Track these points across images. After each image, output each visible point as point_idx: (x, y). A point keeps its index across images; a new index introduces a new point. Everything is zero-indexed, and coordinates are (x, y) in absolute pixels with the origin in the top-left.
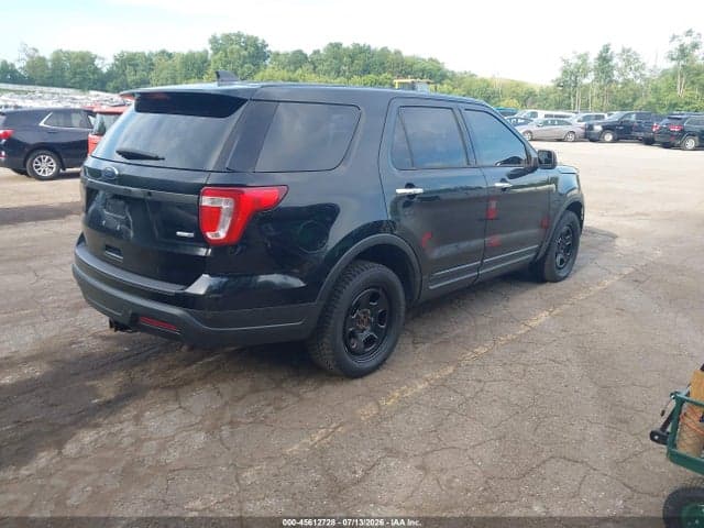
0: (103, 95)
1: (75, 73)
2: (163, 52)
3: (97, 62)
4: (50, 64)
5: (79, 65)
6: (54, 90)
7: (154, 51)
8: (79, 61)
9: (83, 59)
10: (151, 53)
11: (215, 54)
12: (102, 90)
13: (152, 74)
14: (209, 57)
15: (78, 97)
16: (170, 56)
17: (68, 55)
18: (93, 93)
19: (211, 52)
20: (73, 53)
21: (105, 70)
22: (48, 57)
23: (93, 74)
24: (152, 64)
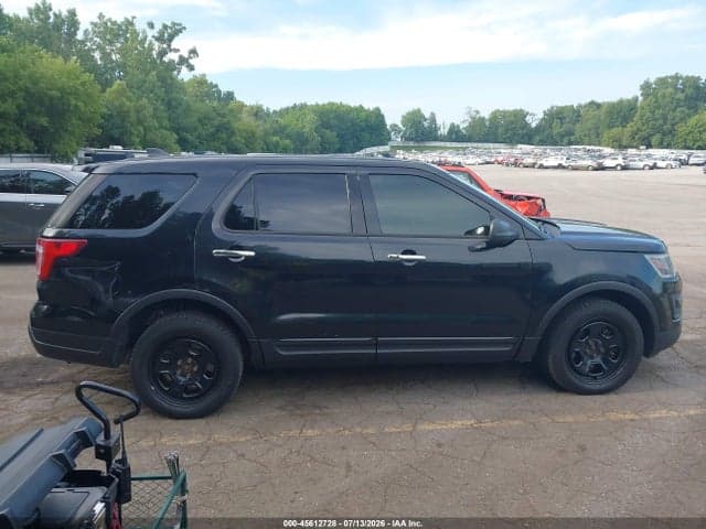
0: (528, 148)
1: (507, 130)
2: (592, 103)
3: (528, 119)
4: (487, 123)
5: (512, 122)
6: (486, 145)
7: (583, 103)
8: (512, 118)
9: (515, 116)
10: (580, 106)
11: (645, 99)
12: (528, 144)
13: (578, 125)
14: (639, 104)
15: (503, 151)
16: (599, 106)
17: (505, 114)
18: (520, 146)
19: (640, 98)
20: (508, 112)
21: (534, 125)
22: (487, 117)
23: (523, 129)
24: (579, 116)
